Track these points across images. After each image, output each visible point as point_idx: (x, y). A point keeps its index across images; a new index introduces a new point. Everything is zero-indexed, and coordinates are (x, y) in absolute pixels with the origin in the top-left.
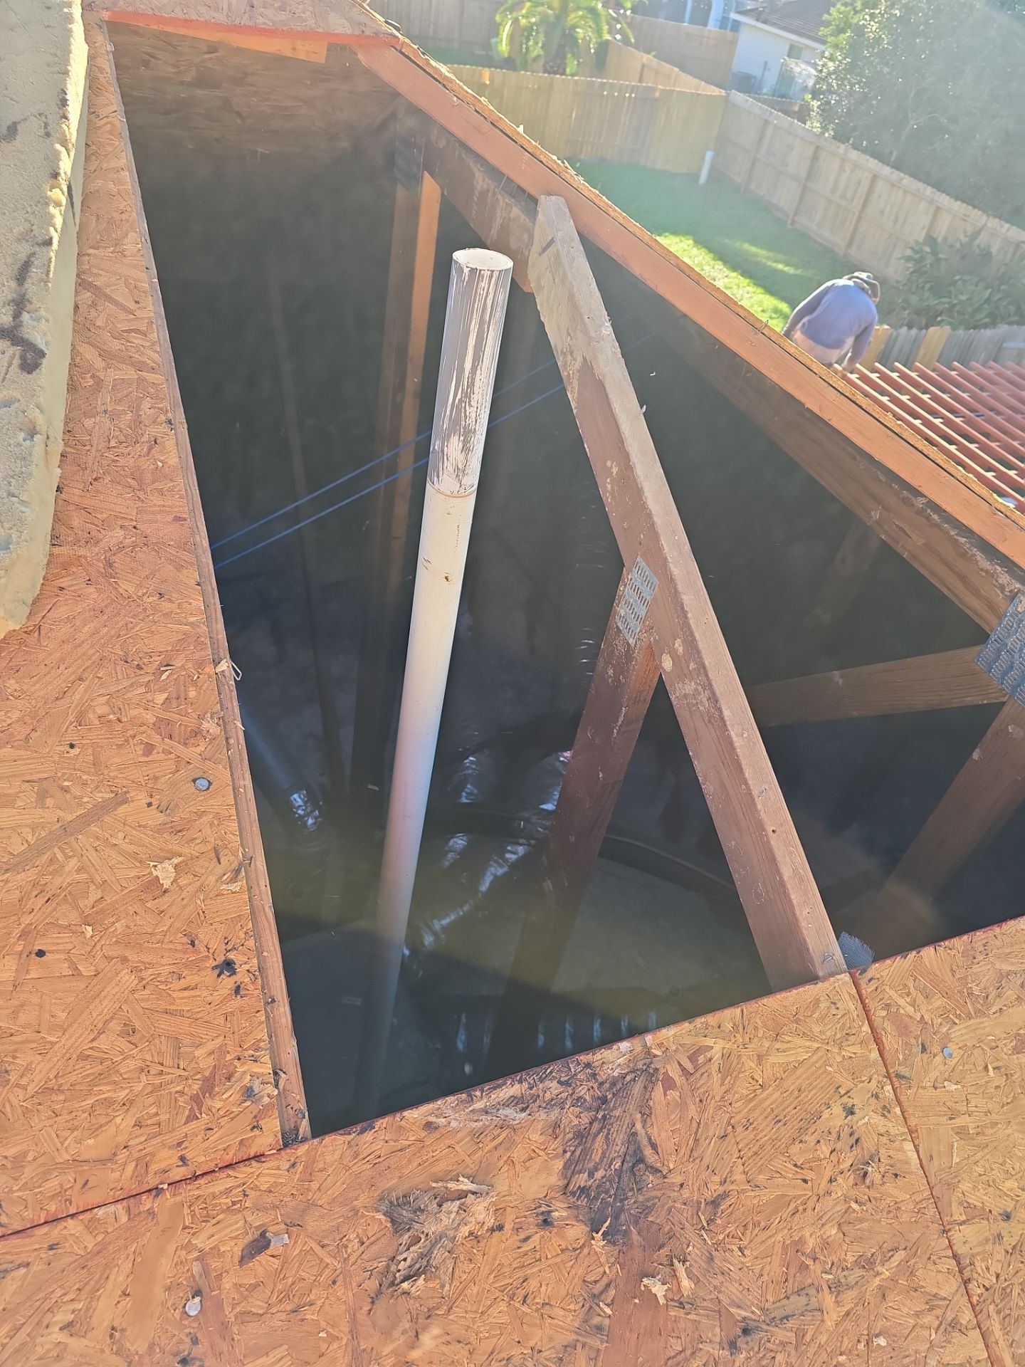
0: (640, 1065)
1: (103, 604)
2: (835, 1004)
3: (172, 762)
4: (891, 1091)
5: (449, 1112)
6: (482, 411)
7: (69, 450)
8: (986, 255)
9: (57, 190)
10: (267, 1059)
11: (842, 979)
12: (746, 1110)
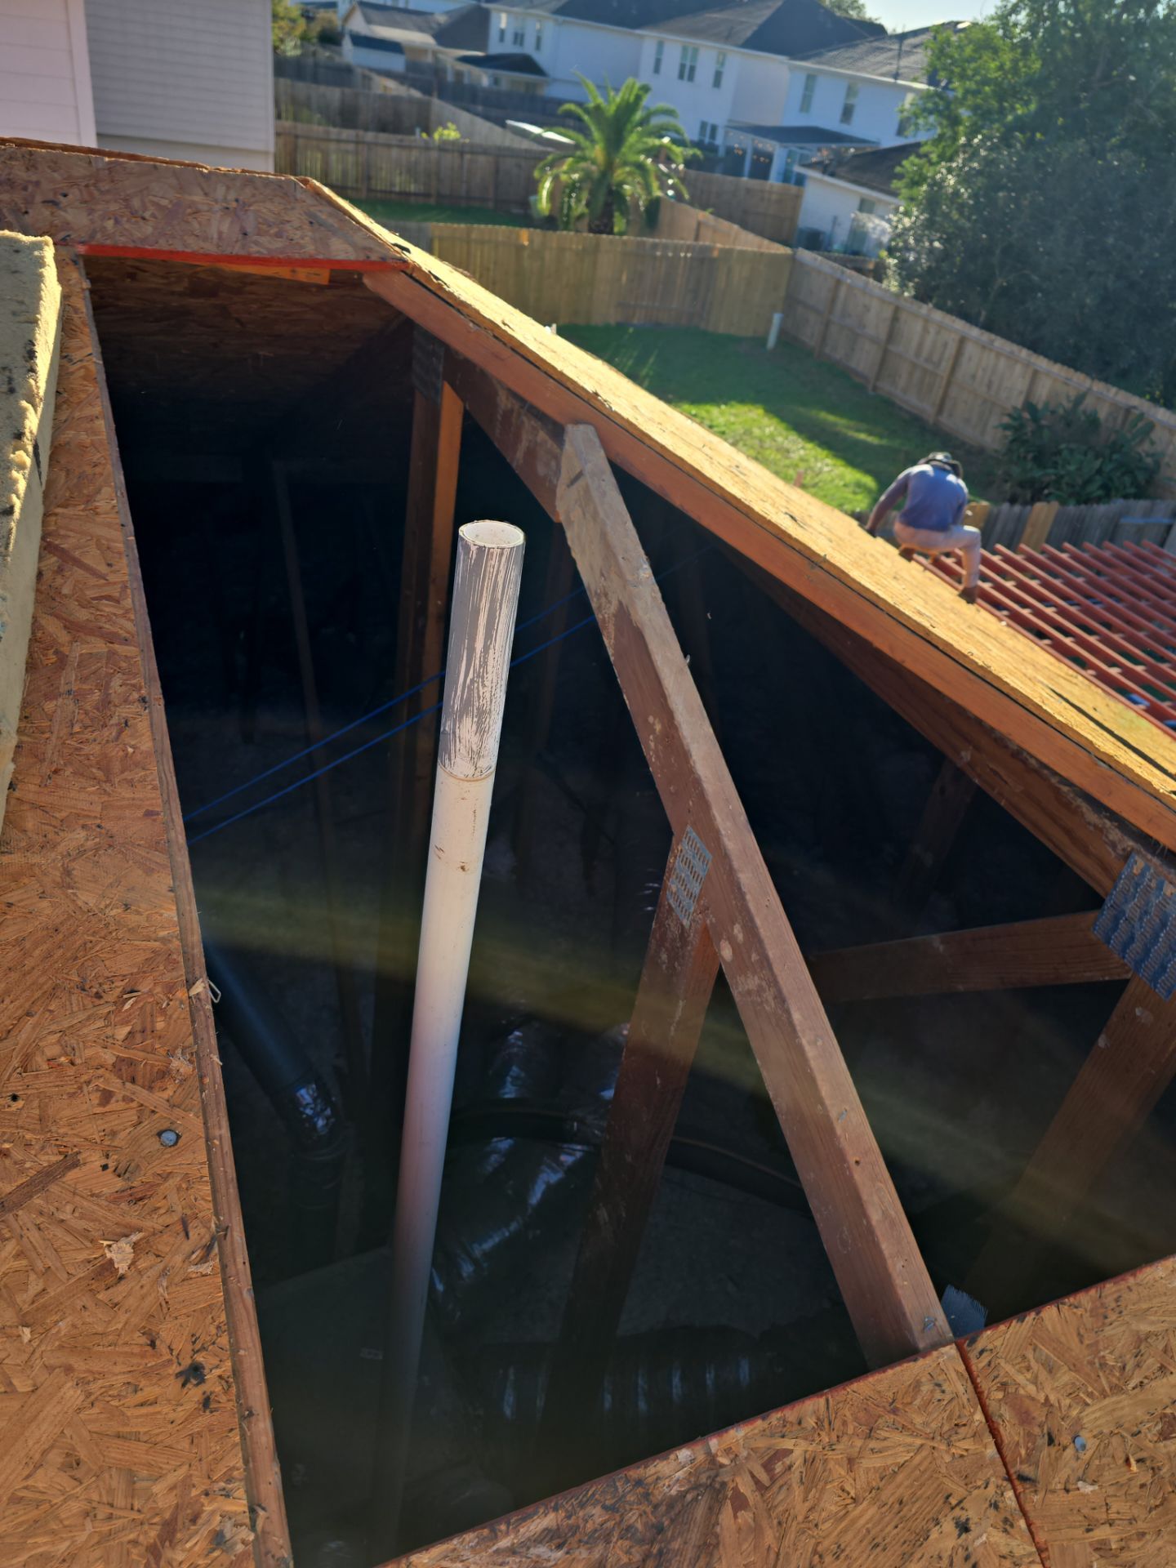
0: (703, 1479)
1: (58, 921)
2: (939, 1385)
3: (134, 1112)
4: (1014, 1498)
5: (467, 1554)
6: (498, 690)
7: (25, 739)
8: (1093, 422)
9: (21, 453)
10: (241, 1493)
11: (946, 1353)
12: (836, 1533)
